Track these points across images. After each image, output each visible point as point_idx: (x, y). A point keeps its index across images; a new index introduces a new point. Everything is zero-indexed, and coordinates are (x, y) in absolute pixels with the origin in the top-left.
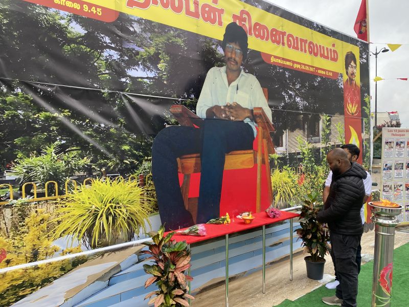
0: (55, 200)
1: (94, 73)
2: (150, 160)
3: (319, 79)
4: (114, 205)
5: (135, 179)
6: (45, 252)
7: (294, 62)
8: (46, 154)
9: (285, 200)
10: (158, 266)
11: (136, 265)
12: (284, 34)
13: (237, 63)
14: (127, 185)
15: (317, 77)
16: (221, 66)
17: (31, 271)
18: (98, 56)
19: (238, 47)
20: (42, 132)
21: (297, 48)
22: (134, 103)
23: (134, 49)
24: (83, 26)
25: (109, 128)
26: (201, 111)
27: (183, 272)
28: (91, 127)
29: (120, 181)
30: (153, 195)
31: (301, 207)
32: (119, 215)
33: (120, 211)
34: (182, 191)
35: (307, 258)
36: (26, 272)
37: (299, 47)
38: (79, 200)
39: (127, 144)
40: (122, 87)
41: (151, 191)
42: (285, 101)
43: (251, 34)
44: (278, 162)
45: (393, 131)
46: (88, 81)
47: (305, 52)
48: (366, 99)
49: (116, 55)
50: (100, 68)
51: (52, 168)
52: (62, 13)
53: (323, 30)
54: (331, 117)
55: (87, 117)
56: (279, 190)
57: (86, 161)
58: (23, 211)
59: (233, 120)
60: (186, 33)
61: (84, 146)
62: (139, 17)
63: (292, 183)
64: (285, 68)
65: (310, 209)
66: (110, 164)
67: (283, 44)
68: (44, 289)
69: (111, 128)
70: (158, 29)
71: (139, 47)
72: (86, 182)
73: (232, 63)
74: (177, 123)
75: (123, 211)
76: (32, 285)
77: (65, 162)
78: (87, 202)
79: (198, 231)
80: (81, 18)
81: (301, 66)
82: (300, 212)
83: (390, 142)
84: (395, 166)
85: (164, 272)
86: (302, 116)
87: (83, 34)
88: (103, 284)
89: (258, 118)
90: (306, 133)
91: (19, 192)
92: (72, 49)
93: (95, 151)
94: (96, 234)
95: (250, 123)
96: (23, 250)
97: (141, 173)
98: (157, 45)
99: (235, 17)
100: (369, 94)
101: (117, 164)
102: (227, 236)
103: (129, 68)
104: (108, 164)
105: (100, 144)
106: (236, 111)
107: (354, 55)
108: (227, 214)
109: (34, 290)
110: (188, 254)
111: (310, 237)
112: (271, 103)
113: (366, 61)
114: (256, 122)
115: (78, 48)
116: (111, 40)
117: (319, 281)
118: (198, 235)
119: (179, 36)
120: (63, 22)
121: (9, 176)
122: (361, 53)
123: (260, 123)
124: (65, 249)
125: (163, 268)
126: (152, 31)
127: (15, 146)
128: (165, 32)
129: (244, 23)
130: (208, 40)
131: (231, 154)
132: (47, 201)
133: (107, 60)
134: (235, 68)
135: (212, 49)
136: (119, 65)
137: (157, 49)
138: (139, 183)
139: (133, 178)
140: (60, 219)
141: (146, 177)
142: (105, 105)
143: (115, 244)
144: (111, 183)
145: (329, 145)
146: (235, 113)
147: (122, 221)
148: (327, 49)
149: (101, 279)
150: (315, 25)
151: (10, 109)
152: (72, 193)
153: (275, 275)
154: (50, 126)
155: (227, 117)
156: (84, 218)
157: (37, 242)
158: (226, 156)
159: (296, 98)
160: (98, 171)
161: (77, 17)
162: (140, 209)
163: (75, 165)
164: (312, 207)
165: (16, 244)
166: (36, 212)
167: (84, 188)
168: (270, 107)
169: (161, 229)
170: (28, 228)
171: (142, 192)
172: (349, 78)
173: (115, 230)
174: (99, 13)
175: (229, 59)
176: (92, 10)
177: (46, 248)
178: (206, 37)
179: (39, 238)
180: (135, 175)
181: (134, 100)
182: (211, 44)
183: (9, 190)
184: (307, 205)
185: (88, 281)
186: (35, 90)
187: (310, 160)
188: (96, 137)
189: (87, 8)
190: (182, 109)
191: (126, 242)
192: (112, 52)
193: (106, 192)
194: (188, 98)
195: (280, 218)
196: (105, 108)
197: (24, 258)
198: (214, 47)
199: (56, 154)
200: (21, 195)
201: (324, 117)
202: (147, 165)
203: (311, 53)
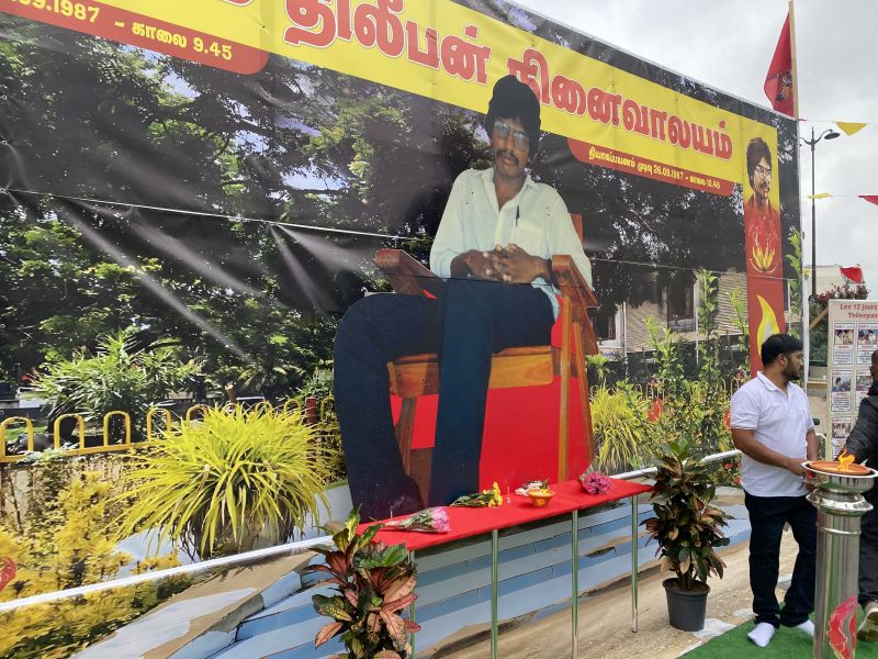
0: (125, 452)
1: (213, 182)
2: (330, 367)
3: (692, 195)
4: (251, 464)
5: (296, 406)
6: (99, 566)
7: (638, 160)
8: (107, 353)
9: (621, 455)
10: (344, 598)
11: (297, 596)
12: (617, 100)
13: (516, 161)
14: (279, 420)
15: (687, 190)
16: (484, 167)
17: (68, 607)
18: (223, 145)
19: (519, 129)
20: (101, 307)
21: (644, 131)
22: (298, 245)
23: (298, 131)
24: (191, 83)
25: (243, 298)
26: (440, 262)
27: (399, 612)
28: (204, 294)
29: (264, 412)
30: (335, 442)
31: (655, 469)
32: (262, 485)
33: (265, 477)
34: (397, 434)
35: (668, 583)
36: (57, 609)
37: (650, 127)
38: (177, 452)
39: (281, 332)
40: (272, 210)
41: (331, 433)
42: (619, 242)
43: (546, 100)
44: (605, 372)
45: (852, 307)
46: (201, 198)
47: (663, 137)
48: (794, 239)
49: (260, 144)
50: (225, 171)
51: (119, 384)
52: (149, 55)
53: (698, 92)
54: (719, 276)
55: (197, 275)
56: (606, 433)
57: (193, 368)
58: (54, 476)
59: (507, 282)
60: (410, 98)
61: (189, 337)
62: (312, 63)
63: (635, 418)
64: (620, 173)
65: (675, 475)
66: (244, 375)
67: (616, 121)
68: (96, 647)
69: (248, 297)
70: (350, 88)
71: (309, 126)
72: (192, 413)
73: (507, 161)
74: (389, 288)
75: (271, 477)
76: (69, 639)
77: (148, 370)
78: (194, 457)
79: (432, 523)
80: (189, 66)
81: (653, 169)
82: (652, 482)
83: (846, 331)
84: (858, 382)
85: (357, 613)
86: (656, 274)
87: (192, 100)
88: (225, 637)
89: (562, 279)
90: (665, 311)
91: (47, 435)
92: (167, 130)
93: (213, 347)
94: (211, 526)
95: (544, 289)
96: (52, 562)
97: (309, 395)
98: (348, 122)
99: (512, 63)
100: (799, 228)
101: (260, 375)
102: (495, 533)
103: (287, 171)
104: (239, 374)
105: (222, 331)
106: (515, 262)
107: (765, 144)
108: (496, 485)
109: (72, 650)
110: (410, 572)
111: (674, 535)
112: (592, 247)
113: (791, 158)
114: (557, 287)
115: (180, 129)
116: (250, 111)
117: (695, 634)
118: (432, 532)
119: (394, 104)
120: (149, 74)
121: (25, 400)
122: (781, 140)
123: (566, 290)
124: (143, 561)
125: (355, 603)
126: (337, 93)
127: (41, 336)
128: (366, 96)
129: (532, 77)
130: (457, 113)
131: (504, 355)
132: (106, 454)
133: (241, 153)
134: (512, 171)
135: (465, 131)
136: (266, 165)
137: (348, 131)
138: (305, 416)
139: (293, 406)
140: (133, 493)
141: (320, 404)
142: (236, 249)
143: (251, 548)
144: (245, 417)
145: (714, 336)
146: (512, 266)
147: (266, 498)
148: (709, 132)
149: (219, 626)
150: (683, 83)
151: (32, 257)
152: (162, 438)
153: (599, 619)
154: (117, 293)
155: (496, 274)
156: (186, 491)
157: (82, 543)
158: (493, 359)
159: (644, 236)
160: (219, 389)
161: (179, 64)
162: (308, 472)
163: (169, 376)
164: (679, 472)
165: (38, 549)
166: (83, 477)
167: (188, 426)
168: (588, 253)
169: (351, 517)
170: (65, 513)
171: (312, 437)
172: (757, 194)
173: (252, 519)
174: (227, 54)
175: (500, 153)
176: (211, 49)
177: (102, 556)
178: (452, 107)
179: (87, 534)
180: (297, 399)
181: (298, 238)
182: (462, 120)
183: (26, 430)
184: (667, 467)
185: (192, 630)
186: (87, 217)
187: (673, 368)
188: (215, 316)
189: (201, 45)
190: (400, 258)
191: (276, 544)
192: (253, 137)
193: (234, 435)
194: (413, 234)
195: (611, 495)
196: (235, 255)
197: (53, 580)
198: (468, 127)
199: (129, 352)
200: (51, 440)
201: (703, 277)
202: (323, 377)
203: (673, 140)
